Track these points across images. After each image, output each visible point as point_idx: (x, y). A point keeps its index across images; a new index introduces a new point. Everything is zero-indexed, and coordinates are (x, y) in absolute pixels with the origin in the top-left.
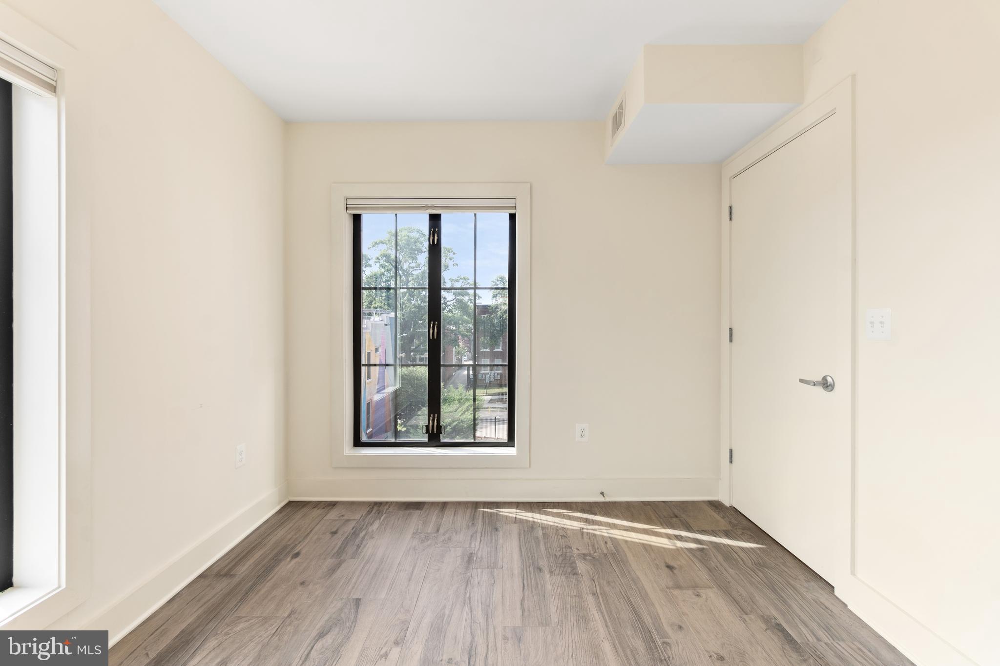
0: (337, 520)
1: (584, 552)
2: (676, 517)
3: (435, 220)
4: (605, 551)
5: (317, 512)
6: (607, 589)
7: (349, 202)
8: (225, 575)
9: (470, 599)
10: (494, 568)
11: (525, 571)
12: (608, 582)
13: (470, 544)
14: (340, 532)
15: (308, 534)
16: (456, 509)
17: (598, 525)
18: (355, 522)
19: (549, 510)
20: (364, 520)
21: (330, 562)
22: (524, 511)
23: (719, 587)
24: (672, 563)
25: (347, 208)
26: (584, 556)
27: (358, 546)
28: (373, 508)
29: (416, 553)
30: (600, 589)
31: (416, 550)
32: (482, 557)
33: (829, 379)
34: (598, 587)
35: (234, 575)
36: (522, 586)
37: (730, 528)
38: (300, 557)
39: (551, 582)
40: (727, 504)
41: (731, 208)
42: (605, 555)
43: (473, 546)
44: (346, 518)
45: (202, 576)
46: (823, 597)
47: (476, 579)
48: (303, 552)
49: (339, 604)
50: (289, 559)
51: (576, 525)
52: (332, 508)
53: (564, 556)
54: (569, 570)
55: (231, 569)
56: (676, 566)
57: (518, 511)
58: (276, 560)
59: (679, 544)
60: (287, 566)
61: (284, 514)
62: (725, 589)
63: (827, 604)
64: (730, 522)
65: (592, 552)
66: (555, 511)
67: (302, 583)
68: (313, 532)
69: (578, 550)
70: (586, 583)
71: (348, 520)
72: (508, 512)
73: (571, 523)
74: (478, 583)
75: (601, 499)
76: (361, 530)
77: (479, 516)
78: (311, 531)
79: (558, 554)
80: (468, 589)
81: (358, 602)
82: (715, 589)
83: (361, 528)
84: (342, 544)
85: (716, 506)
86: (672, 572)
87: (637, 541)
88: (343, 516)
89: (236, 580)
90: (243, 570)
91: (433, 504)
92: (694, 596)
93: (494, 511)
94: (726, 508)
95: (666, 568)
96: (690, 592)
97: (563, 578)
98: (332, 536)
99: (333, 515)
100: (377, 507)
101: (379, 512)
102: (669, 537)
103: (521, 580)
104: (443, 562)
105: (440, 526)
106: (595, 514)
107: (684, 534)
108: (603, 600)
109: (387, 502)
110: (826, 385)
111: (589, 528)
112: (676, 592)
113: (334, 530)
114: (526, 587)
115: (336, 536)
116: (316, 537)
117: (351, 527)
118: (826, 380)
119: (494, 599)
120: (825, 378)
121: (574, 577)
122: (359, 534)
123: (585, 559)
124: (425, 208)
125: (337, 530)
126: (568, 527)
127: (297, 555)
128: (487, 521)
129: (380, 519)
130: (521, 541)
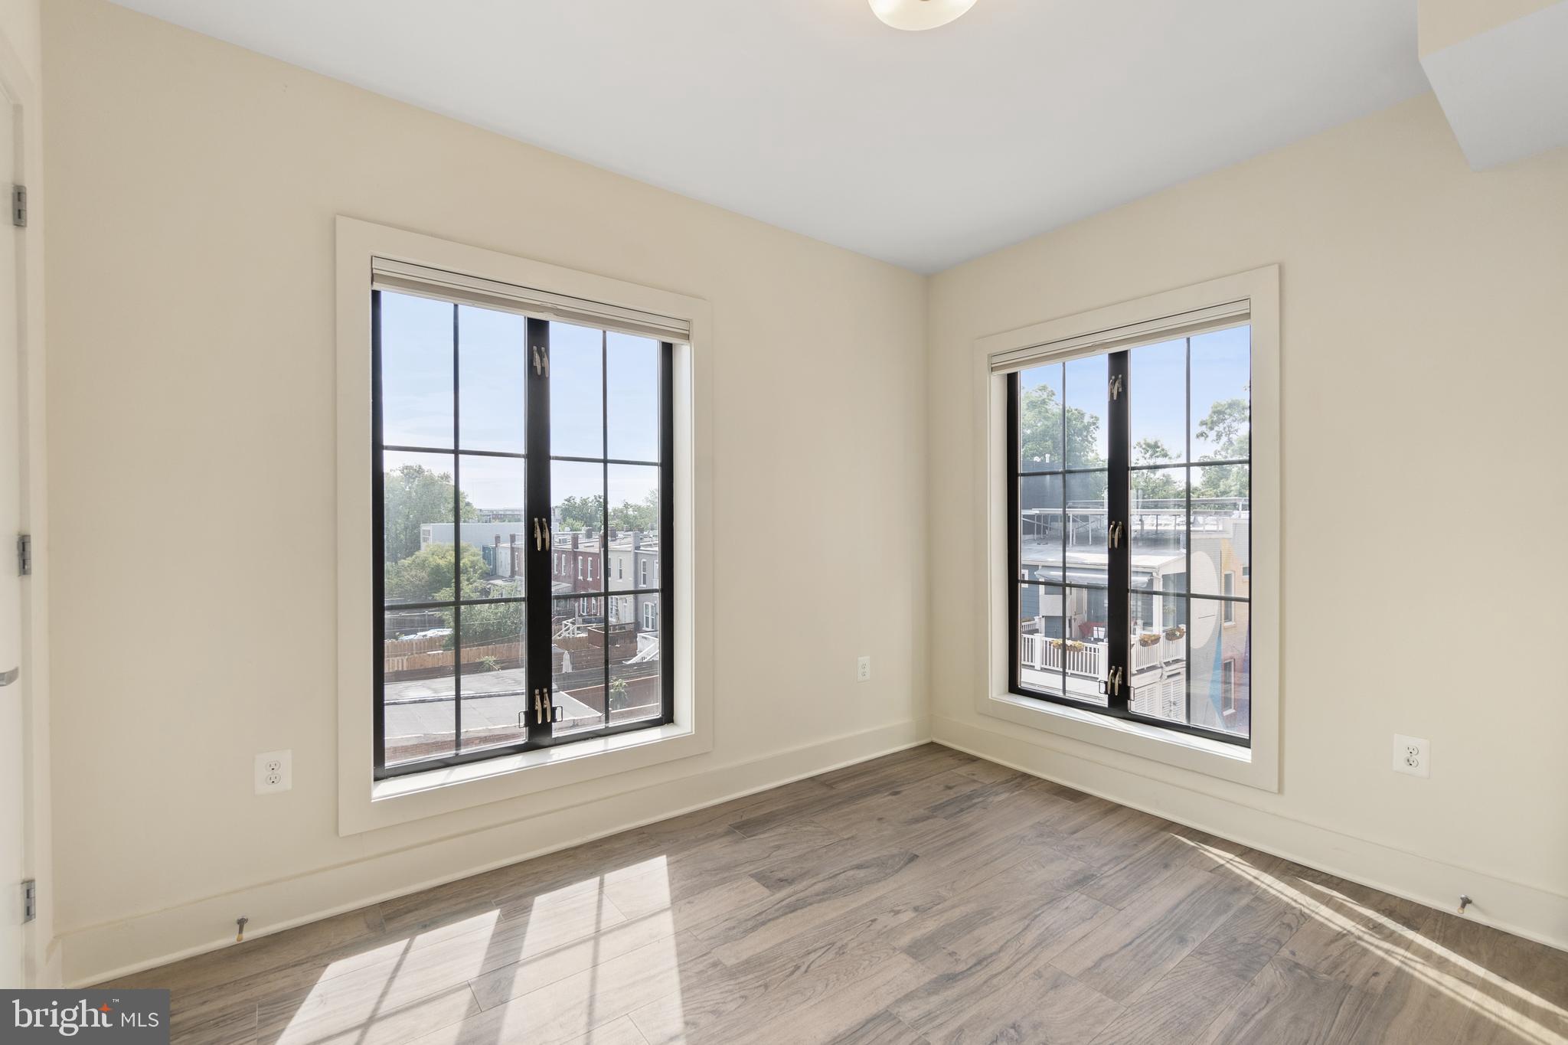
0: (964, 776)
1: (1301, 962)
4: (1355, 983)
5: (951, 761)
6: (1281, 1023)
8: (827, 785)
9: (1037, 916)
10: (1108, 904)
11: (1152, 931)
12: (1297, 1019)
13: (1104, 865)
14: (954, 790)
15: (923, 779)
16: (1129, 818)
17: (1398, 945)
18: (980, 785)
19: (1306, 881)
20: (992, 787)
21: (922, 811)
22: (1252, 864)
26: (1293, 966)
27: (962, 810)
28: (1016, 778)
30: (1266, 1016)
31: (1024, 841)
32: (1103, 886)
34: (1265, 1011)
35: (835, 788)
36: (1128, 942)
38: (897, 796)
39: (1182, 962)
43: (1106, 868)
44: (975, 778)
45: (812, 779)
47: (1069, 903)
48: (904, 793)
49: (895, 851)
50: (888, 793)
51: (1340, 922)
52: (968, 763)
53: (1252, 948)
54: (1237, 967)
55: (836, 783)
57: (1237, 859)
58: (876, 790)
60: (883, 799)
61: (917, 752)
65: (1322, 970)
66: (1319, 887)
67: (880, 819)
68: (929, 779)
69: (1294, 954)
70: (1248, 995)
71: (975, 781)
72: (1215, 854)
73: (1332, 917)
74: (1067, 908)
76: (981, 795)
77: (1155, 841)
78: (927, 777)
79: (1243, 940)
80: (1046, 907)
81: (914, 858)
83: (982, 794)
84: (946, 802)
87: (1470, 1005)
88: (973, 775)
89: (833, 792)
90: (843, 787)
91: (1100, 801)
93: (1193, 844)
97: (1212, 969)
98: (944, 790)
99: (964, 770)
100: (1022, 780)
101: (1019, 786)
104: (1044, 867)
105: (1082, 828)
106: (1415, 928)
108: (1252, 1028)
109: (1039, 778)
111: (1377, 946)
113: (950, 785)
115: (948, 791)
116: (928, 784)
117: (972, 789)
119: (1069, 933)
121: (1235, 979)
122: (973, 799)
123: (1290, 970)
124: (1104, 345)
125: (955, 786)
126: (1317, 917)
127: (896, 793)
128: (1164, 850)
129: (1013, 792)
130: (1191, 897)
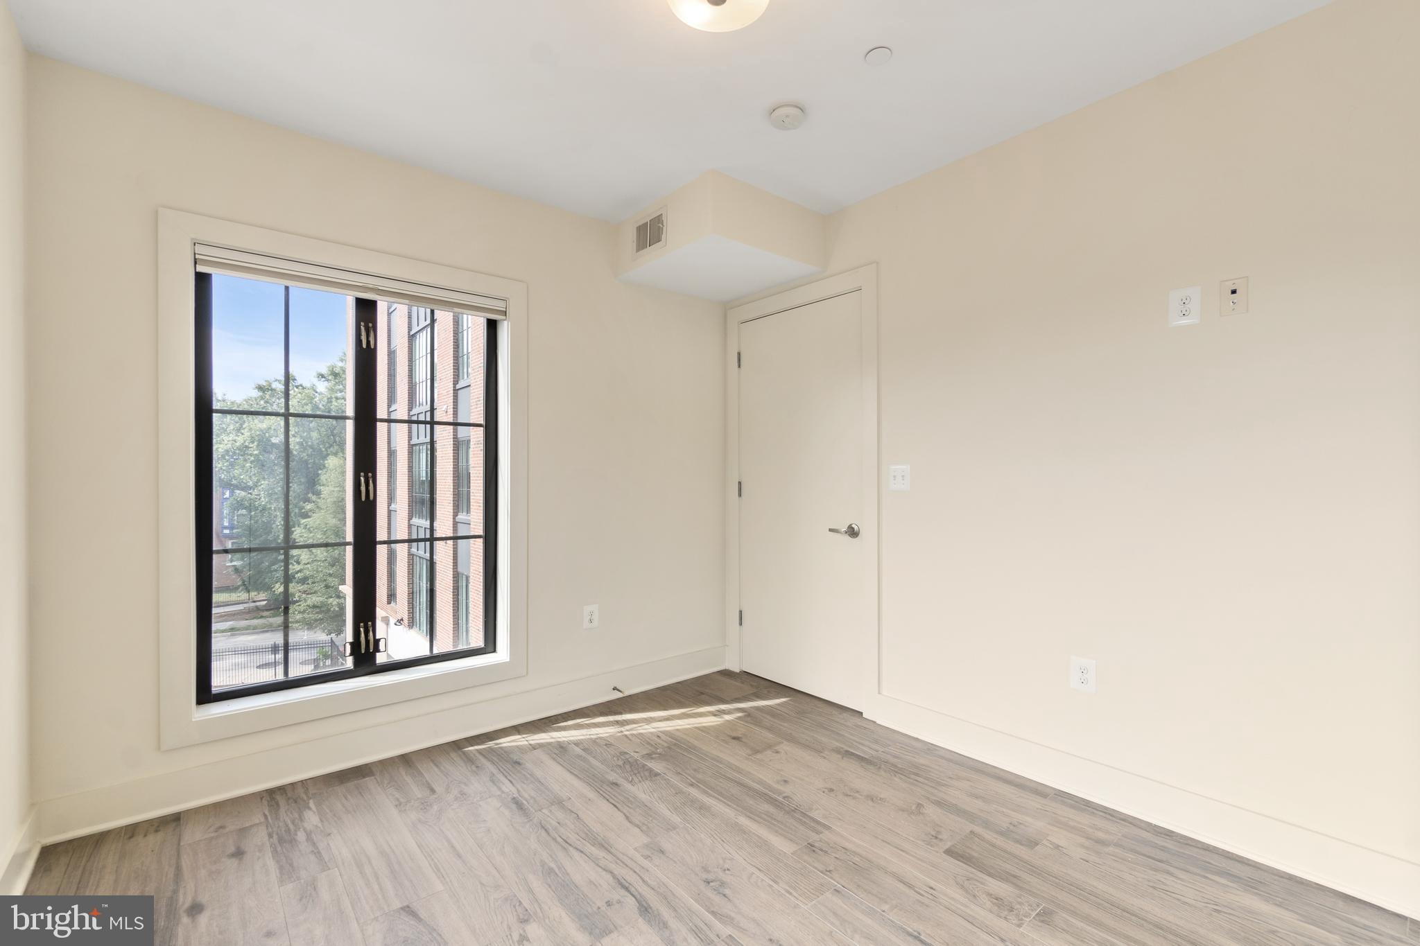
0: (217, 837)
1: (645, 753)
2: (702, 693)
3: (366, 309)
4: (666, 745)
6: (700, 776)
7: (199, 249)
9: (565, 841)
10: (561, 802)
11: (601, 792)
12: (695, 770)
13: (500, 789)
17: (635, 723)
18: (263, 828)
20: (278, 818)
23: (788, 740)
24: (735, 734)
25: (195, 259)
26: (649, 756)
28: (273, 798)
29: (430, 826)
30: (693, 779)
31: (426, 822)
32: (532, 798)
33: (856, 528)
34: (689, 778)
36: (613, 805)
37: (755, 690)
39: (640, 791)
40: (737, 671)
41: (739, 354)
42: (669, 748)
43: (506, 790)
44: (233, 828)
46: (857, 720)
47: (551, 820)
51: (610, 730)
52: (177, 825)
53: (626, 762)
54: (647, 773)
56: (740, 736)
57: (523, 736)
59: (727, 717)
62: (792, 740)
63: (865, 726)
64: (752, 686)
65: (654, 750)
66: (570, 723)
69: (637, 752)
70: (675, 780)
71: (243, 830)
72: (512, 741)
73: (602, 730)
74: (559, 823)
75: (618, 695)
77: (476, 757)
79: (621, 763)
80: (553, 833)
81: (408, 910)
82: (785, 742)
85: (726, 673)
86: (742, 741)
87: (689, 726)
88: (222, 827)
91: (384, 763)
92: (774, 754)
93: (491, 744)
94: (737, 673)
95: (733, 741)
96: (769, 752)
97: (647, 782)
99: (196, 833)
100: (281, 796)
101: (296, 801)
102: (714, 714)
103: (605, 801)
104: (485, 820)
105: (429, 784)
106: (621, 713)
107: (723, 707)
108: (704, 786)
109: (293, 784)
110: (853, 533)
111: (626, 730)
112: (759, 756)
113: (231, 850)
114: (618, 805)
118: (853, 528)
119: (594, 829)
120: (850, 527)
121: (658, 777)
122: (294, 839)
123: (652, 758)
124: (348, 286)
126: (604, 735)
128: (495, 759)
129: (309, 808)
130: (564, 764)
